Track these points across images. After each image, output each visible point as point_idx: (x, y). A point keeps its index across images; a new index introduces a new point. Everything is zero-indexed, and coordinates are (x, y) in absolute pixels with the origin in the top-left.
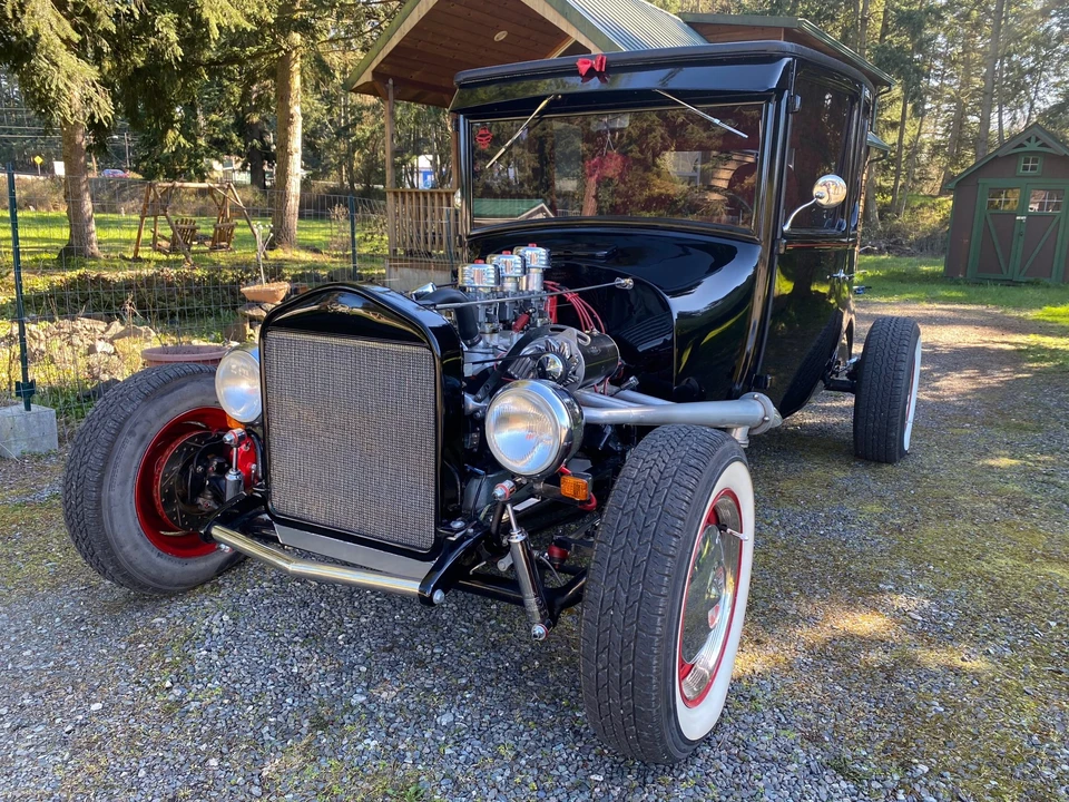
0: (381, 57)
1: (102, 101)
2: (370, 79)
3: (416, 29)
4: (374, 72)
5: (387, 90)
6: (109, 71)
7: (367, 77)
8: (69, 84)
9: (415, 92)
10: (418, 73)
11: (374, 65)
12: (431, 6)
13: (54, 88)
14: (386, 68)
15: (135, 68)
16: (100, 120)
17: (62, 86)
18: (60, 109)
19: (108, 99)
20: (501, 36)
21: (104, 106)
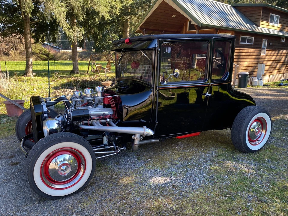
0: (142, 24)
1: (80, 36)
2: (139, 30)
3: (150, 16)
4: (140, 28)
7: (138, 29)
9: (151, 31)
10: (152, 27)
11: (140, 26)
12: (154, 11)
14: (143, 27)
16: (80, 41)
18: (71, 39)
19: (82, 35)
20: (174, 16)
21: (80, 37)
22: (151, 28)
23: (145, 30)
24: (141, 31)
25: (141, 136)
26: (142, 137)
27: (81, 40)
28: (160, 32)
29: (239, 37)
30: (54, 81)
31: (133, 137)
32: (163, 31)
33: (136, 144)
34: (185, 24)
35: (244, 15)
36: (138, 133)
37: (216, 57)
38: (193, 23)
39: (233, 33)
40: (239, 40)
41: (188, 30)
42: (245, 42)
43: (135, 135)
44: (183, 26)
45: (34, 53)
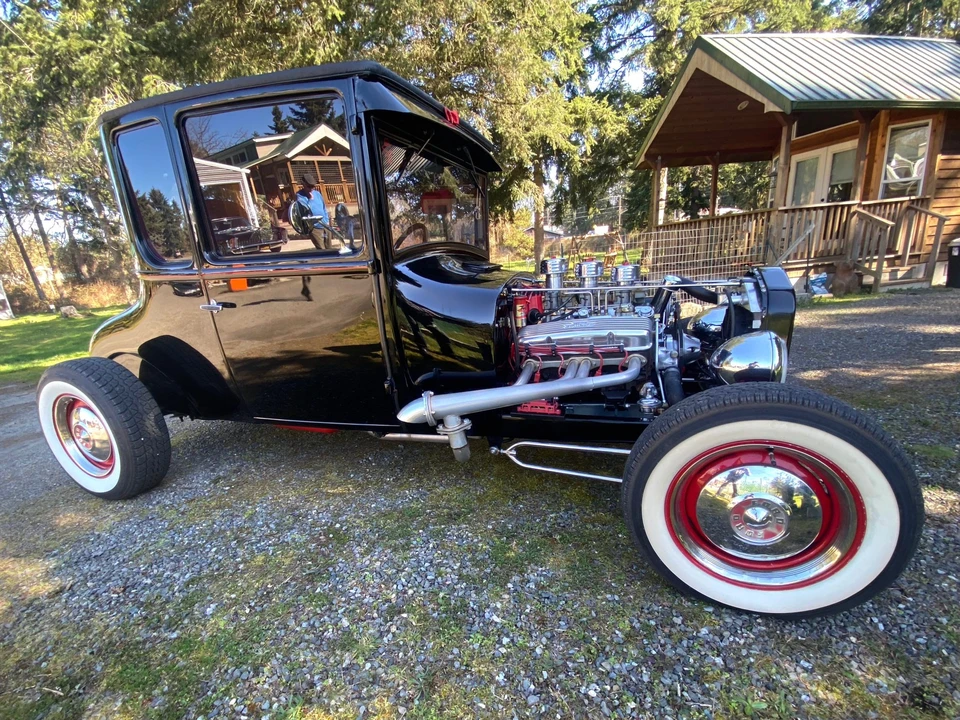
0: (649, 144)
2: (643, 160)
4: (646, 155)
5: (656, 164)
10: (681, 147)
11: (645, 150)
20: (742, 106)
22: (680, 149)
23: (660, 158)
24: (649, 162)
28: (708, 158)
32: (718, 154)
38: (770, 107)
41: (794, 138)
45: (511, 248)
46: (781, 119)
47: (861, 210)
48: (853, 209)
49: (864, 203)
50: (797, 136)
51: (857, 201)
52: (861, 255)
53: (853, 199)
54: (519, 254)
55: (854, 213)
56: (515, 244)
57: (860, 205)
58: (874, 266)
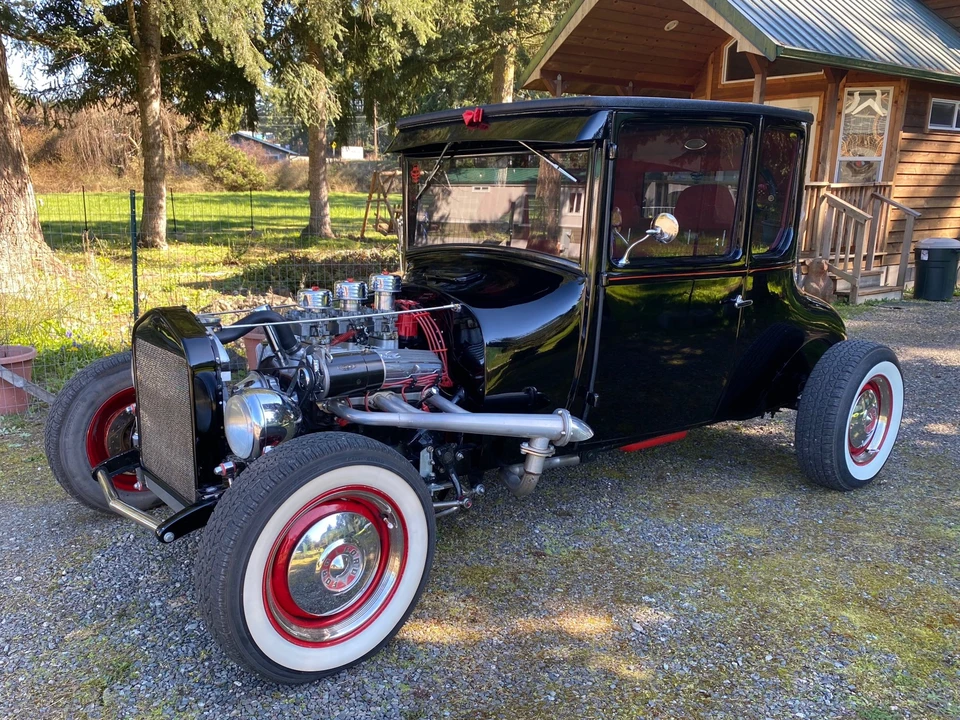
0: (548, 56)
1: (332, 105)
2: (538, 77)
4: (543, 71)
5: (555, 86)
6: (351, 76)
7: (536, 75)
8: (309, 93)
10: (588, 67)
11: (543, 63)
12: (593, 5)
13: (295, 96)
14: (554, 66)
15: (373, 72)
16: (330, 121)
17: (302, 95)
18: (300, 115)
19: (338, 103)
20: (672, 25)
21: (334, 109)
22: (585, 70)
23: (559, 78)
24: (545, 82)
25: (551, 443)
26: (552, 448)
27: (335, 120)
28: (618, 88)
29: (926, 103)
30: (233, 263)
31: (525, 448)
32: (631, 85)
33: (531, 471)
34: (712, 55)
35: (945, 20)
36: (541, 434)
37: (831, 181)
38: (745, 46)
39: (904, 87)
40: (925, 114)
41: (724, 81)
42: (949, 123)
43: (528, 440)
44: (705, 64)
45: (201, 167)
46: (754, 64)
47: (829, 194)
48: (823, 192)
49: (833, 185)
50: (727, 80)
51: (825, 183)
52: (833, 250)
53: (822, 180)
54: (219, 179)
55: (823, 197)
56: (213, 161)
57: (829, 187)
58: (850, 265)
